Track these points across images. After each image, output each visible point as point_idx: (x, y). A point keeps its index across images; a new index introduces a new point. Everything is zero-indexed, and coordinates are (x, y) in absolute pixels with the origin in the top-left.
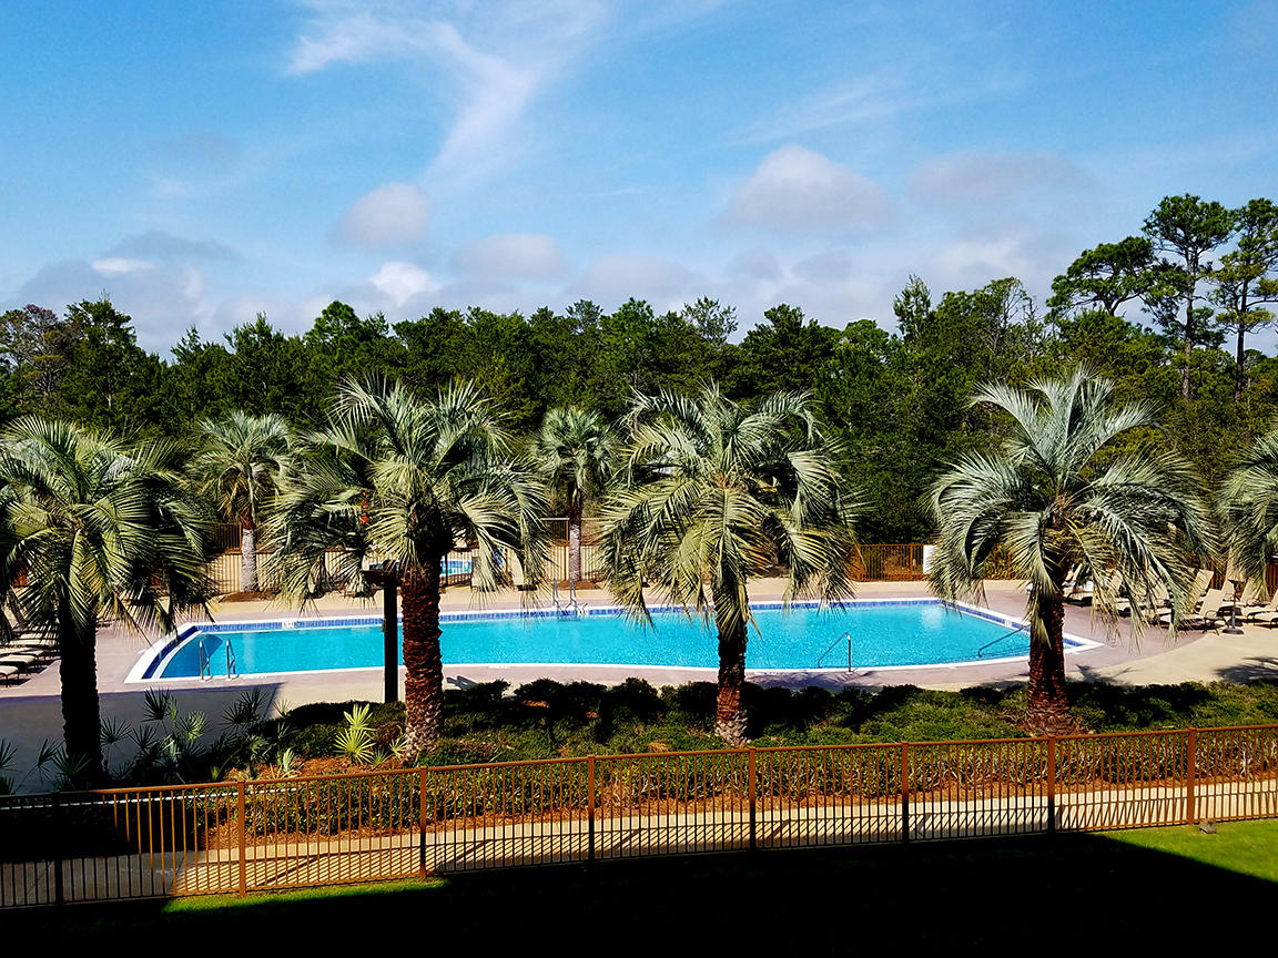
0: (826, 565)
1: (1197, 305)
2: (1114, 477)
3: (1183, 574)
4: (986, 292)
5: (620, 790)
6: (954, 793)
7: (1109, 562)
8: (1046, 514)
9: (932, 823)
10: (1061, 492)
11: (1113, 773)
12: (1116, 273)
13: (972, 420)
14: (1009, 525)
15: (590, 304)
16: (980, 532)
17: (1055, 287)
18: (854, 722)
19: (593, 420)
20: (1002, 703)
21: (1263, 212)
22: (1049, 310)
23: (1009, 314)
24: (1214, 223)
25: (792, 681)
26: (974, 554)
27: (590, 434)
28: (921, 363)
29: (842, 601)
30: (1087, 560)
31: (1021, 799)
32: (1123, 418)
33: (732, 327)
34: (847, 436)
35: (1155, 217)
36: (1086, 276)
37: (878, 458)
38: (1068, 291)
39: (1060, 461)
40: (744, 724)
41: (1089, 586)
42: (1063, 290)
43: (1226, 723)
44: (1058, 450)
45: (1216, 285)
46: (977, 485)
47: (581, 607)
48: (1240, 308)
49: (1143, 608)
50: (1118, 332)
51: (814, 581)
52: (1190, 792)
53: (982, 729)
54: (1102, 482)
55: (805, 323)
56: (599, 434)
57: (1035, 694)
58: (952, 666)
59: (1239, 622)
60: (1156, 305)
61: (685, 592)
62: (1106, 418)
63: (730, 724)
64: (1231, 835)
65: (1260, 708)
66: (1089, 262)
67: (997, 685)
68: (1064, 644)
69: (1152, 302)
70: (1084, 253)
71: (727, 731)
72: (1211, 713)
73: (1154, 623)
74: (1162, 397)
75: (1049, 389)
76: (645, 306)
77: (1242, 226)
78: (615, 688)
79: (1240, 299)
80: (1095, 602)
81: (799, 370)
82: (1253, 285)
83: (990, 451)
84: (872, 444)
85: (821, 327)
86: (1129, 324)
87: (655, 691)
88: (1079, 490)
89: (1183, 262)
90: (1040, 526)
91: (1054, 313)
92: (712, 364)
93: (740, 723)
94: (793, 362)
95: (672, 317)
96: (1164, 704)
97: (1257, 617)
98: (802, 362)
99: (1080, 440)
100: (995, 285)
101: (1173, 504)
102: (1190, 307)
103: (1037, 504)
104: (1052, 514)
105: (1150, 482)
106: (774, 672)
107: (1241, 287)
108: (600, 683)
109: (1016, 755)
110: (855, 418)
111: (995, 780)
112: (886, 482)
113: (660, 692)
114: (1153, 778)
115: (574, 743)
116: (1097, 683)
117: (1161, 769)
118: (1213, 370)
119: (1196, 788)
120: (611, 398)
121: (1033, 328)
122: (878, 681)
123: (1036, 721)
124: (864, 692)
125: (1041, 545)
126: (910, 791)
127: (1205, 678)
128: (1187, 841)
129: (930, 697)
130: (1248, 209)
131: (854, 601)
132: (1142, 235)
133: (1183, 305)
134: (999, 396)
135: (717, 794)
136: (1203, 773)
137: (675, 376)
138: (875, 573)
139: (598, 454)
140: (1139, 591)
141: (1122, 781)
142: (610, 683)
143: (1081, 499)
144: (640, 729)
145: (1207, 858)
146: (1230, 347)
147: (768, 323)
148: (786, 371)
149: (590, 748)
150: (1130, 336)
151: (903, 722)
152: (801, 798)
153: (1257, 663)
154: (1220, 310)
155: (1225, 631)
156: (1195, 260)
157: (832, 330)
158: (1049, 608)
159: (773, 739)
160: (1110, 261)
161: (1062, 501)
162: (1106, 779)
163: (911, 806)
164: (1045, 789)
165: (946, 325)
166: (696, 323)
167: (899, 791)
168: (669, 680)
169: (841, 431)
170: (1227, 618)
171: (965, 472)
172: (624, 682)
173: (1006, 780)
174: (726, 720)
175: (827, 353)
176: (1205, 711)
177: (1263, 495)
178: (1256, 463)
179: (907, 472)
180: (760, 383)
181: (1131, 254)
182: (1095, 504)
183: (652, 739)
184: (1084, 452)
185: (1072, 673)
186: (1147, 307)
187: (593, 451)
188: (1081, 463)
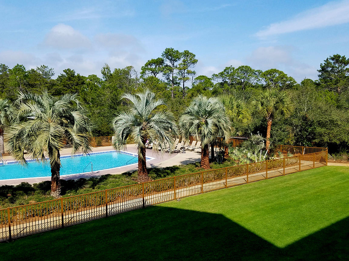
0: (84, 143)
1: (174, 75)
2: (156, 117)
3: (172, 140)
4: (125, 69)
5: (19, 217)
6: (119, 201)
7: (156, 138)
8: (141, 127)
9: (114, 210)
10: (144, 121)
11: (158, 190)
12: (156, 66)
13: (124, 103)
14: (132, 130)
15: (4, 65)
16: (125, 132)
17: (142, 69)
18: (93, 186)
19: (6, 102)
20: (132, 175)
21: (187, 54)
22: (141, 75)
23: (131, 75)
24: (177, 55)
25: (75, 177)
26: (124, 138)
27: (5, 106)
28: (109, 87)
29: (89, 153)
30: (151, 138)
31: (136, 200)
32: (157, 103)
33: (53, 74)
34: (90, 107)
35: (164, 53)
36: (149, 67)
37: (99, 113)
38: (145, 70)
39: (144, 113)
40: (60, 191)
41: (152, 144)
42: (144, 70)
43: (182, 174)
44: (143, 110)
45: (178, 71)
46: (124, 120)
47: (5, 162)
48: (183, 76)
49: (164, 149)
50: (157, 81)
51: (80, 148)
52: (175, 192)
53: (127, 183)
54: (153, 118)
55: (76, 74)
56: (8, 107)
57: (140, 172)
58: (119, 167)
59: (185, 150)
60: (165, 75)
61: (38, 155)
62: (154, 102)
63: (55, 192)
64: (184, 201)
65: (189, 170)
66: (150, 63)
67: (131, 171)
68: (146, 159)
69: (164, 74)
70: (148, 61)
71: (55, 194)
72: (179, 172)
73: (166, 152)
74: (167, 97)
75: (140, 95)
76: (22, 66)
77: (183, 57)
78: (17, 186)
79: (183, 74)
80: (153, 148)
81: (75, 88)
82: (186, 71)
83: (127, 111)
84: (97, 109)
85: (81, 76)
86: (159, 79)
87: (31, 185)
88: (148, 121)
89: (171, 65)
90: (140, 130)
91: (142, 76)
92: (47, 85)
93: (59, 191)
94: (73, 85)
95: (33, 71)
96: (169, 171)
97: (188, 149)
98: (76, 85)
99: (148, 108)
100: (128, 68)
101: (169, 123)
102: (173, 76)
103: (139, 125)
104: (142, 127)
105: (164, 118)
106: (70, 175)
107: (183, 71)
108: (12, 185)
109: (135, 188)
110: (92, 102)
111: (130, 196)
112: (102, 120)
113: (33, 185)
114: (167, 190)
115: (3, 204)
116: (154, 168)
117: (169, 187)
118: (178, 91)
119: (176, 191)
120: (13, 95)
121: (137, 80)
122: (100, 174)
123: (140, 179)
124: (96, 178)
125: (140, 135)
126: (108, 202)
127: (177, 164)
128: (174, 204)
129: (115, 177)
130: (184, 53)
131: (92, 153)
132: (161, 57)
133: (171, 75)
134: (129, 97)
135: (51, 213)
136: (178, 187)
137: (34, 89)
138: (99, 145)
139: (8, 113)
140: (163, 145)
141: (160, 191)
142: (15, 185)
143: (149, 123)
144: (26, 197)
145: (179, 207)
146: (181, 86)
147: (64, 74)
148: (71, 88)
149: (9, 205)
150: (160, 82)
151: (106, 184)
152: (77, 210)
153: (189, 160)
154: (179, 77)
155: (182, 153)
156: (173, 64)
157: (84, 77)
158: (143, 150)
159: (69, 194)
160: (154, 63)
161: (145, 123)
162: (156, 191)
163: (108, 206)
164: (142, 196)
165: (116, 77)
166: (41, 73)
167: (105, 203)
168: (36, 182)
169: (88, 105)
170: (182, 150)
171: (121, 116)
172: (20, 184)
173: (133, 195)
174: (54, 191)
175: (83, 83)
176: (178, 172)
177: (188, 121)
178: (187, 113)
179: (107, 117)
180: (63, 91)
181: (160, 62)
182: (152, 124)
183: (30, 200)
184: (149, 111)
185: (148, 166)
186: (163, 75)
187: (7, 112)
188: (148, 114)
